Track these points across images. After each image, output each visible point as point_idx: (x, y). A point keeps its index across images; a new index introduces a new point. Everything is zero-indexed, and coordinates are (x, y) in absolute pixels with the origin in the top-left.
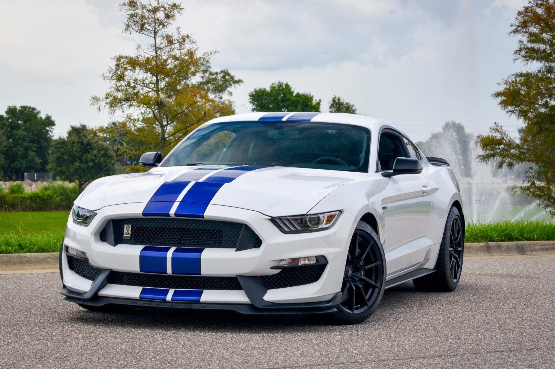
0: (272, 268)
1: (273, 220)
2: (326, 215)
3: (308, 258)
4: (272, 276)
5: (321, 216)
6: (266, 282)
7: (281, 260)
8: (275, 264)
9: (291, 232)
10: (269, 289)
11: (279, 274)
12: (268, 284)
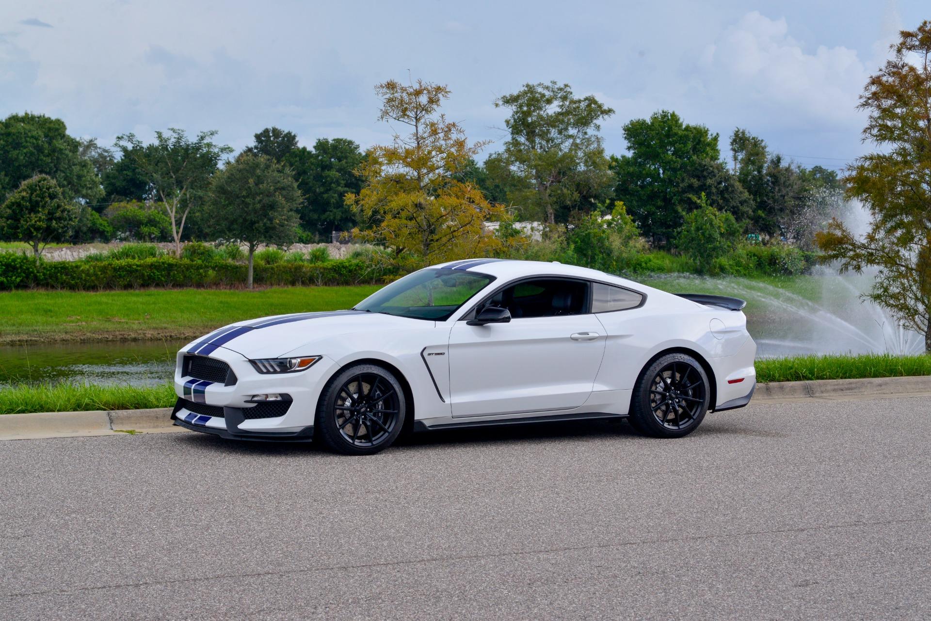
0: (246, 402)
1: (253, 362)
2: (299, 360)
3: (275, 395)
4: (250, 408)
5: (293, 361)
6: (246, 413)
7: (254, 396)
8: (249, 399)
9: (268, 372)
10: (247, 419)
11: (255, 407)
12: (247, 415)
